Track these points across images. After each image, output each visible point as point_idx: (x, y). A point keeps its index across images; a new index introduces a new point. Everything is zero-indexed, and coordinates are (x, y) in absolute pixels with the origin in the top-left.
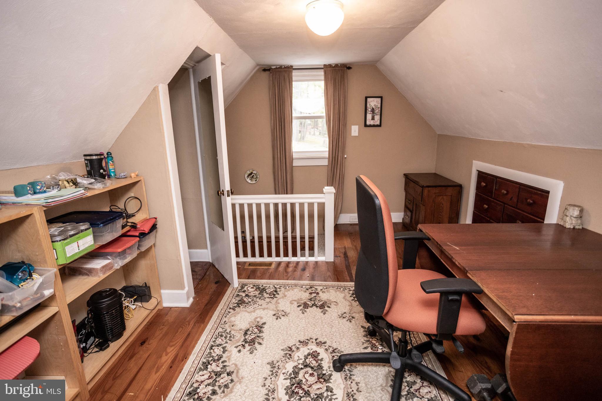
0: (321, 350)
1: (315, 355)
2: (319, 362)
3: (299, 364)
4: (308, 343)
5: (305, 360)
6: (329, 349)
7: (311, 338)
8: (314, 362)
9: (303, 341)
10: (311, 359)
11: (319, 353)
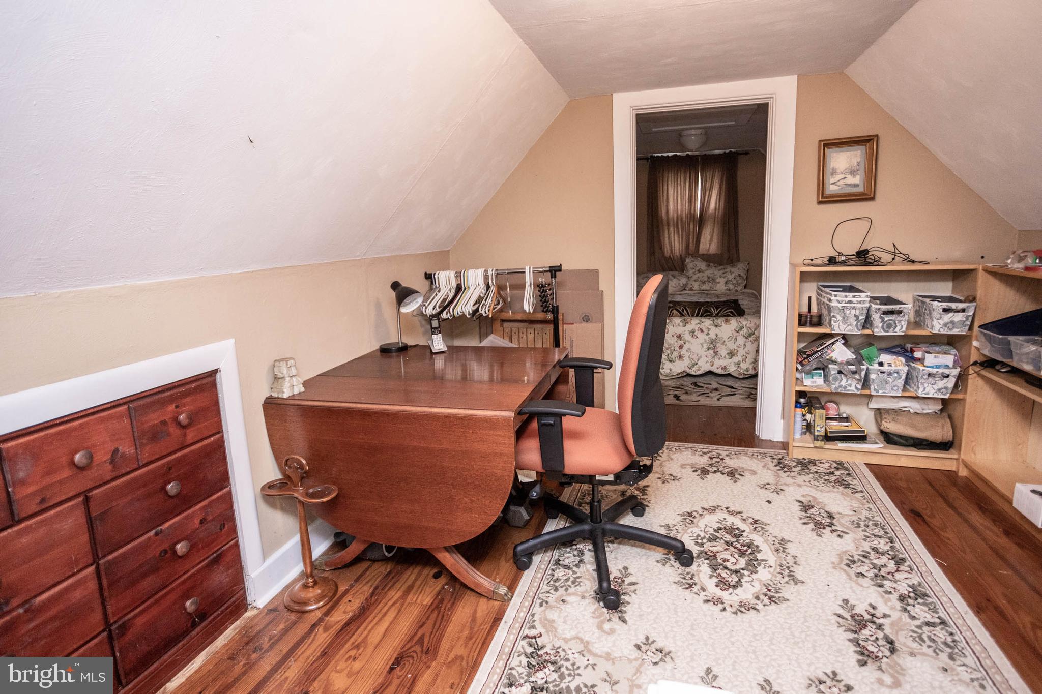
0: (713, 589)
1: (723, 584)
2: (715, 574)
3: (749, 576)
4: (741, 606)
5: (740, 580)
6: (698, 590)
7: (735, 613)
8: (724, 575)
9: (751, 610)
10: (730, 579)
11: (717, 586)
